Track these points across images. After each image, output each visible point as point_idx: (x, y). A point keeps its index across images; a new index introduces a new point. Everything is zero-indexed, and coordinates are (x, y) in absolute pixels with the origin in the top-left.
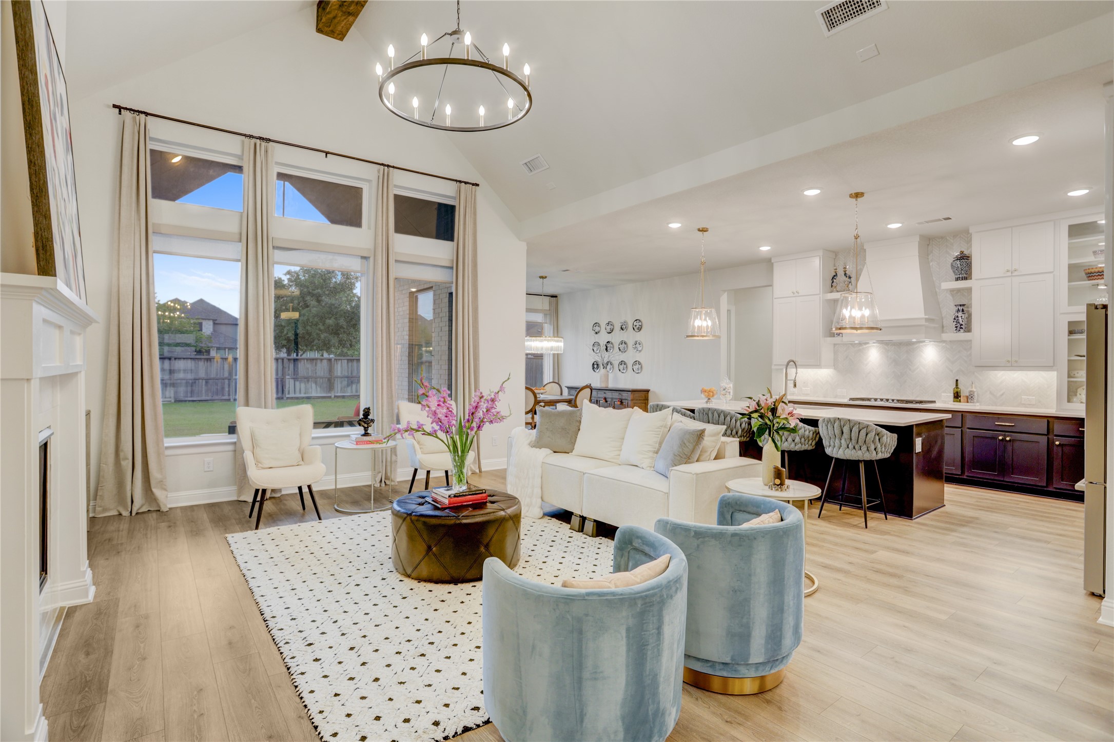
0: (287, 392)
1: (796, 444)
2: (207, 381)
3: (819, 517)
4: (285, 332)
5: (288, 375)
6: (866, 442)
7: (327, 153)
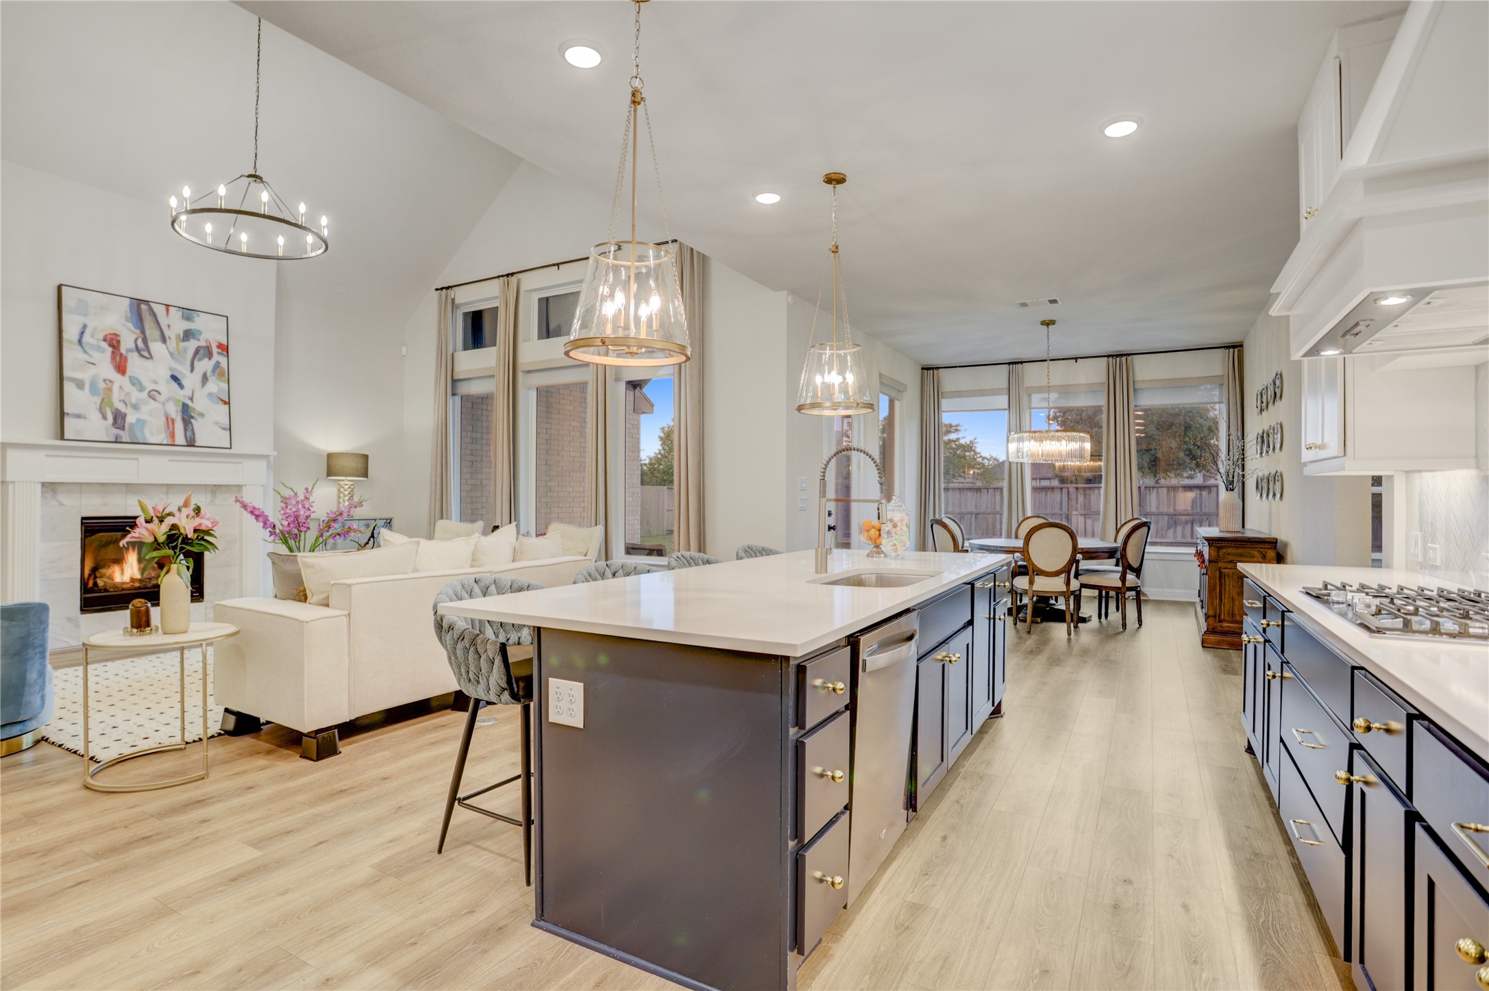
7: (558, 265)
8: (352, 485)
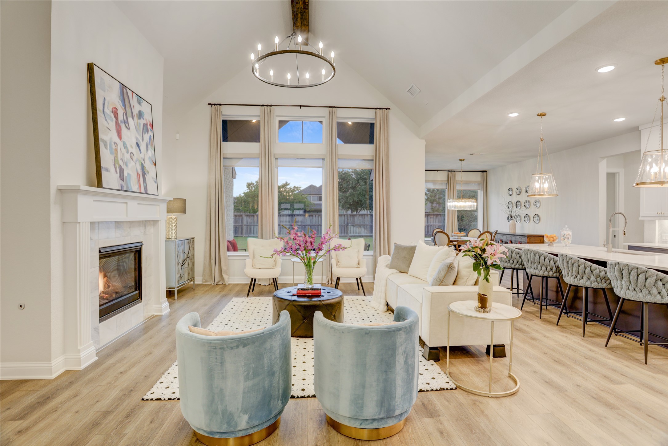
0: (349, 233)
1: (591, 282)
2: (311, 226)
3: (606, 346)
4: (349, 200)
5: (350, 224)
6: (646, 285)
7: (301, 106)
8: (175, 218)
